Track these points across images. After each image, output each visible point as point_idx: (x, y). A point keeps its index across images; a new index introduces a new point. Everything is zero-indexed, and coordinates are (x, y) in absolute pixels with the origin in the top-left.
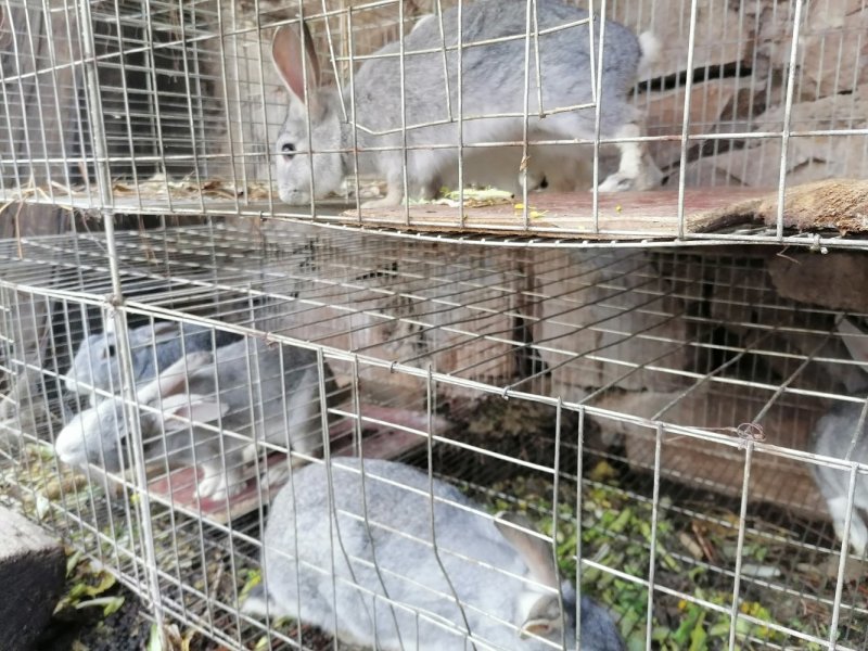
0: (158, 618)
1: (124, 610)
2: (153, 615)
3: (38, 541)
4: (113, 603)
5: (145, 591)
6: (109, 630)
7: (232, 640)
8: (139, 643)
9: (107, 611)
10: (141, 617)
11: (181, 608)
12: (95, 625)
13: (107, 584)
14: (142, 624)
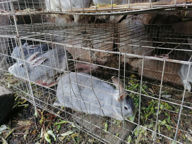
0: (35, 108)
1: (29, 107)
2: (34, 107)
3: (8, 92)
4: (26, 105)
5: (32, 102)
6: (26, 111)
7: (51, 111)
8: (32, 113)
9: (25, 107)
10: (32, 108)
11: (40, 105)
12: (23, 110)
13: (25, 101)
14: (33, 109)
